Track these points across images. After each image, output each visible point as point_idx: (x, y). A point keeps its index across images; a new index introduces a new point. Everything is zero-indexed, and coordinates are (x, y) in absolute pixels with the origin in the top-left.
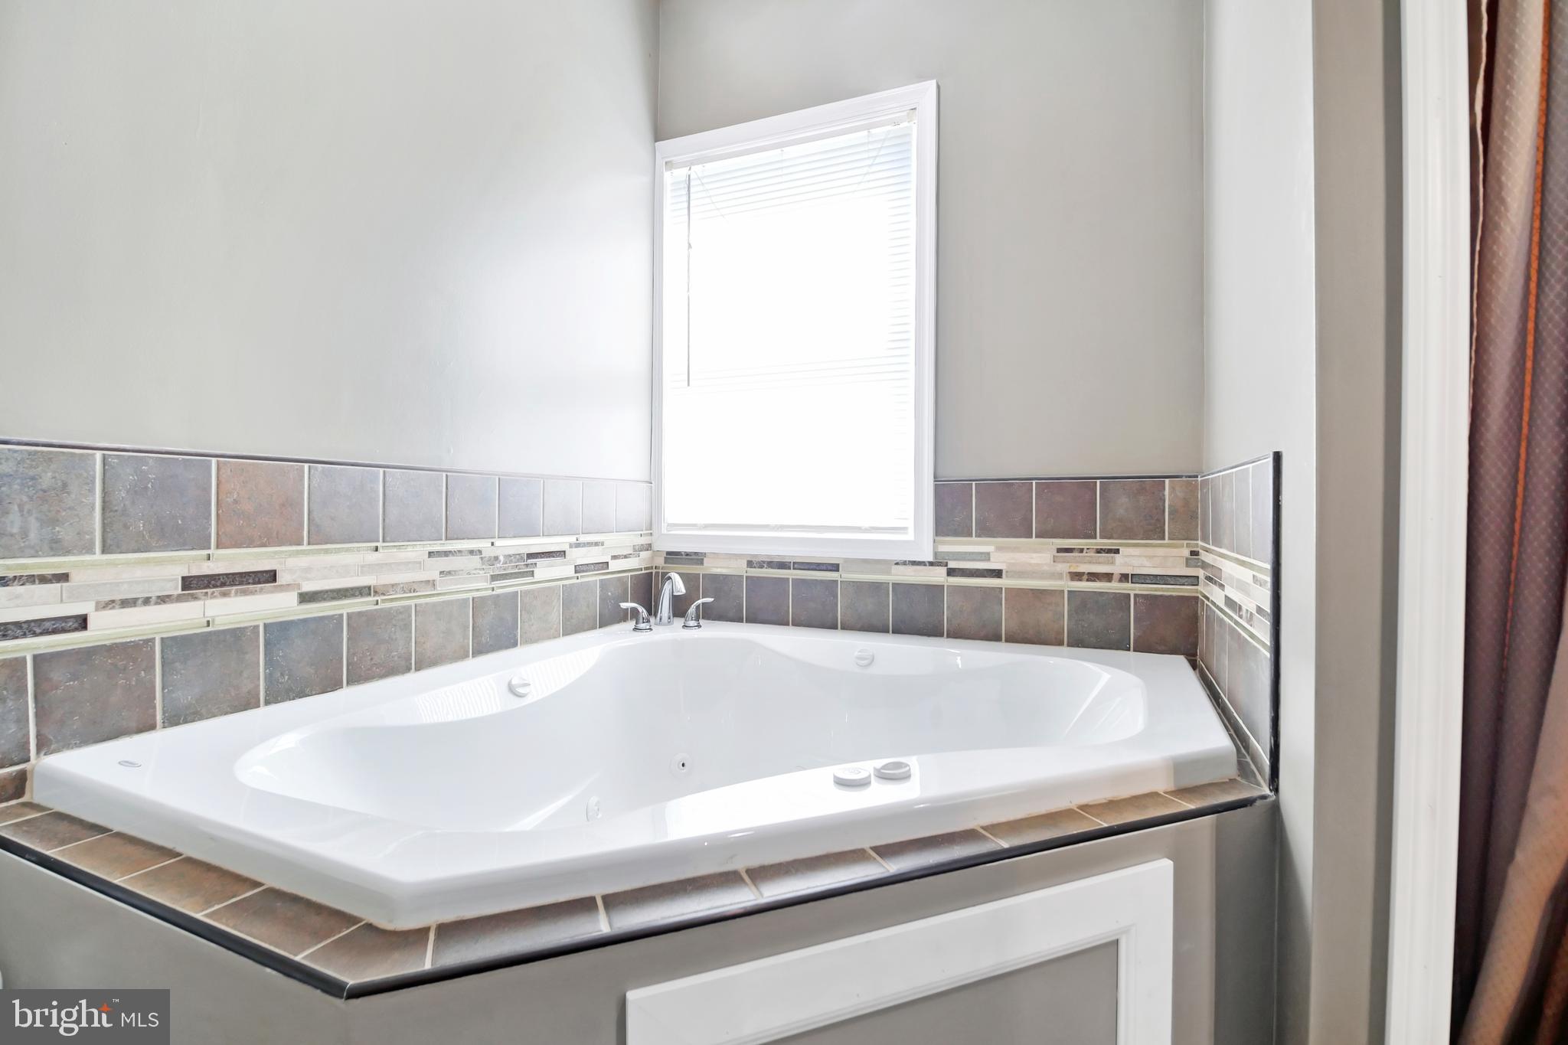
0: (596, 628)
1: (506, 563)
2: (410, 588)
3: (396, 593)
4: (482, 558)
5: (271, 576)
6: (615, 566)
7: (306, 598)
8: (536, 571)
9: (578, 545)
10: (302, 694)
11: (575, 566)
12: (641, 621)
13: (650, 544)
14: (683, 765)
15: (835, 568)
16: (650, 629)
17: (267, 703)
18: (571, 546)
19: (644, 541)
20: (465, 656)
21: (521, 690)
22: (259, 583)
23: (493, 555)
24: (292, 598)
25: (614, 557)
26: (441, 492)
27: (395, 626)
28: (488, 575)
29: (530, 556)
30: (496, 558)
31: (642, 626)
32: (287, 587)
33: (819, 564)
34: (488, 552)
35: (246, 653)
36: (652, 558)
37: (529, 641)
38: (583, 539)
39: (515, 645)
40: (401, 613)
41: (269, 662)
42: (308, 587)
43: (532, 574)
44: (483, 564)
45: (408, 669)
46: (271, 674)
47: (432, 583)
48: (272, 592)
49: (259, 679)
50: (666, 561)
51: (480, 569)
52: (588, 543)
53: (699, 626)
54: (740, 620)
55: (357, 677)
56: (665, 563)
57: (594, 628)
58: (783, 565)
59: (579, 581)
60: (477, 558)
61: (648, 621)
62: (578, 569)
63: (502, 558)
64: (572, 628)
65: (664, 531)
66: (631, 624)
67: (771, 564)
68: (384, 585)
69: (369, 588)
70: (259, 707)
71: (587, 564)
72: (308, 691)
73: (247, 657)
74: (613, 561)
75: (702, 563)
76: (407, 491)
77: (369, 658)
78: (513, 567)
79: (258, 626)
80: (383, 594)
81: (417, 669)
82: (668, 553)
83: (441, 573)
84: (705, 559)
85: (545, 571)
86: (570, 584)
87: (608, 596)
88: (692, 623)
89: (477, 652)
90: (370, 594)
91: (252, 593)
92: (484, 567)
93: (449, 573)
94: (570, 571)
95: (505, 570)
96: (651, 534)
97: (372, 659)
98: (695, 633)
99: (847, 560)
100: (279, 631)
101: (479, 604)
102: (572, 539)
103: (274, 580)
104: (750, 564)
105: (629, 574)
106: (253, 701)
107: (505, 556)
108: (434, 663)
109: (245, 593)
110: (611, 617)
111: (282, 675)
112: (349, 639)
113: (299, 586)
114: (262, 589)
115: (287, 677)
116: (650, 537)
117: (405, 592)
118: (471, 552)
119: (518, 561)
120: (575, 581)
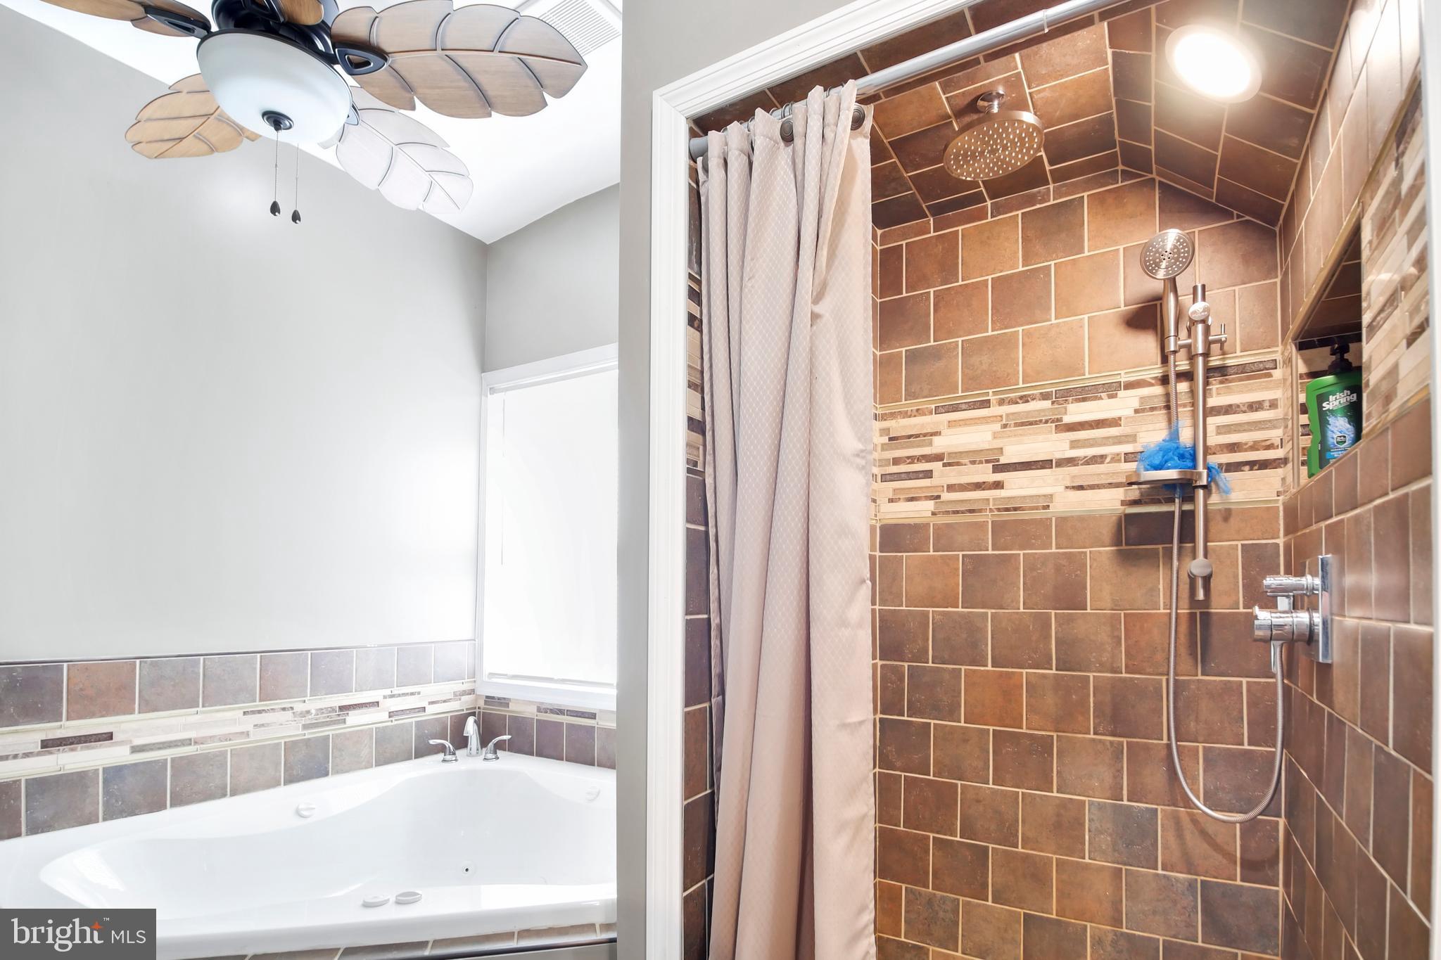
0: (411, 759)
1: (318, 715)
2: (227, 738)
3: (214, 742)
4: (294, 713)
5: (110, 736)
6: (431, 710)
7: (136, 749)
8: (348, 719)
9: (392, 696)
10: (132, 813)
11: (390, 713)
12: (448, 753)
13: (474, 689)
14: (467, 870)
15: (593, 716)
16: (456, 760)
17: (105, 819)
18: (385, 697)
19: (467, 687)
20: (277, 784)
21: (305, 813)
22: (99, 741)
23: (304, 710)
24: (127, 749)
25: (431, 703)
26: (255, 669)
27: (212, 765)
28: (300, 725)
29: (341, 708)
30: (308, 712)
31: (448, 757)
32: (121, 743)
33: (583, 713)
34: (299, 707)
35: (89, 787)
36: (476, 700)
37: (338, 772)
38: (396, 691)
39: (326, 774)
40: (217, 756)
41: (106, 793)
42: (138, 742)
43: (344, 721)
44: (295, 717)
45: (224, 795)
46: (107, 801)
47: (247, 734)
48: (110, 747)
49: (98, 804)
50: (486, 703)
51: (292, 721)
52: (403, 694)
53: (497, 758)
54: (532, 754)
55: (178, 801)
56: (485, 704)
57: (409, 758)
58: (560, 712)
59: (393, 724)
60: (290, 712)
61: (454, 754)
62: (391, 714)
63: (313, 712)
64: (384, 759)
65: (485, 679)
66: (441, 756)
67: (553, 711)
68: (203, 737)
69: (190, 740)
70: (98, 822)
71: (402, 711)
72: (137, 812)
73: (89, 790)
74: (430, 706)
75: (507, 705)
76: (224, 670)
77: (189, 788)
78: (324, 718)
79: (98, 770)
80: (202, 743)
81: (232, 795)
82: (487, 697)
83: (255, 726)
84: (510, 704)
85: (354, 718)
86: (383, 727)
87: (425, 733)
88: (490, 756)
89: (289, 781)
90: (191, 744)
91: (93, 748)
92: (296, 719)
93: (263, 725)
94: (385, 716)
95: (316, 720)
96: (475, 681)
97: (191, 789)
98: (493, 765)
99: (601, 711)
100: (114, 774)
101: (291, 746)
102: (387, 692)
103: (111, 739)
104: (539, 710)
105: (449, 715)
106: (93, 818)
107: (317, 710)
108: (247, 790)
109: (88, 748)
110: (423, 751)
111: (117, 801)
112: (172, 776)
113: (131, 741)
114: (101, 745)
115: (120, 803)
116: (474, 684)
117: (221, 741)
118: (284, 709)
119: (330, 712)
120: (390, 724)
